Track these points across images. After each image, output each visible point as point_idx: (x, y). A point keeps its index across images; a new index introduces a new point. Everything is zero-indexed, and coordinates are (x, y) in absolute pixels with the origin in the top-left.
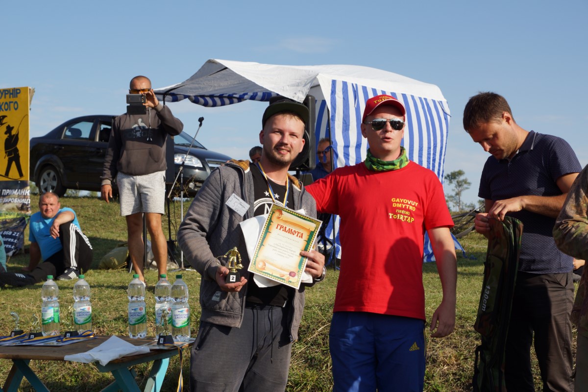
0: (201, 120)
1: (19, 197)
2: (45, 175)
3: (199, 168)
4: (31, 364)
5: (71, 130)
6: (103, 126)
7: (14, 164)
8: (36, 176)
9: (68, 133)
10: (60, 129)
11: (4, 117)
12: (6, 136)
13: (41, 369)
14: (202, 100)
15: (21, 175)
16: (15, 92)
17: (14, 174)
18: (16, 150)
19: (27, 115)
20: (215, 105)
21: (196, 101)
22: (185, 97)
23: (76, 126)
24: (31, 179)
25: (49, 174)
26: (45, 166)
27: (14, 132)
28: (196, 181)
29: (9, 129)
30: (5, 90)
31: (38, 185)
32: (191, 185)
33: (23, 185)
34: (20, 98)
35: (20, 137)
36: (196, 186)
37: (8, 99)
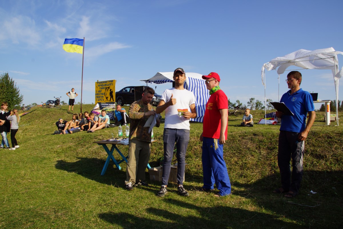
0: (156, 87)
1: (112, 106)
2: (119, 101)
3: (155, 99)
4: (116, 145)
5: (125, 90)
6: (132, 89)
7: (112, 98)
8: (117, 101)
9: (124, 91)
10: (122, 90)
11: (110, 87)
12: (110, 92)
13: (119, 147)
14: (156, 82)
15: (113, 101)
16: (112, 81)
17: (112, 100)
18: (112, 95)
19: (115, 87)
20: (159, 83)
21: (155, 82)
22: (152, 81)
23: (126, 89)
24: (116, 102)
25: (120, 101)
26: (119, 99)
27: (112, 91)
28: (155, 102)
29: (111, 90)
30: (110, 81)
31: (117, 103)
32: (154, 103)
33: (114, 103)
34: (113, 83)
35: (113, 92)
36: (155, 103)
37: (110, 83)
